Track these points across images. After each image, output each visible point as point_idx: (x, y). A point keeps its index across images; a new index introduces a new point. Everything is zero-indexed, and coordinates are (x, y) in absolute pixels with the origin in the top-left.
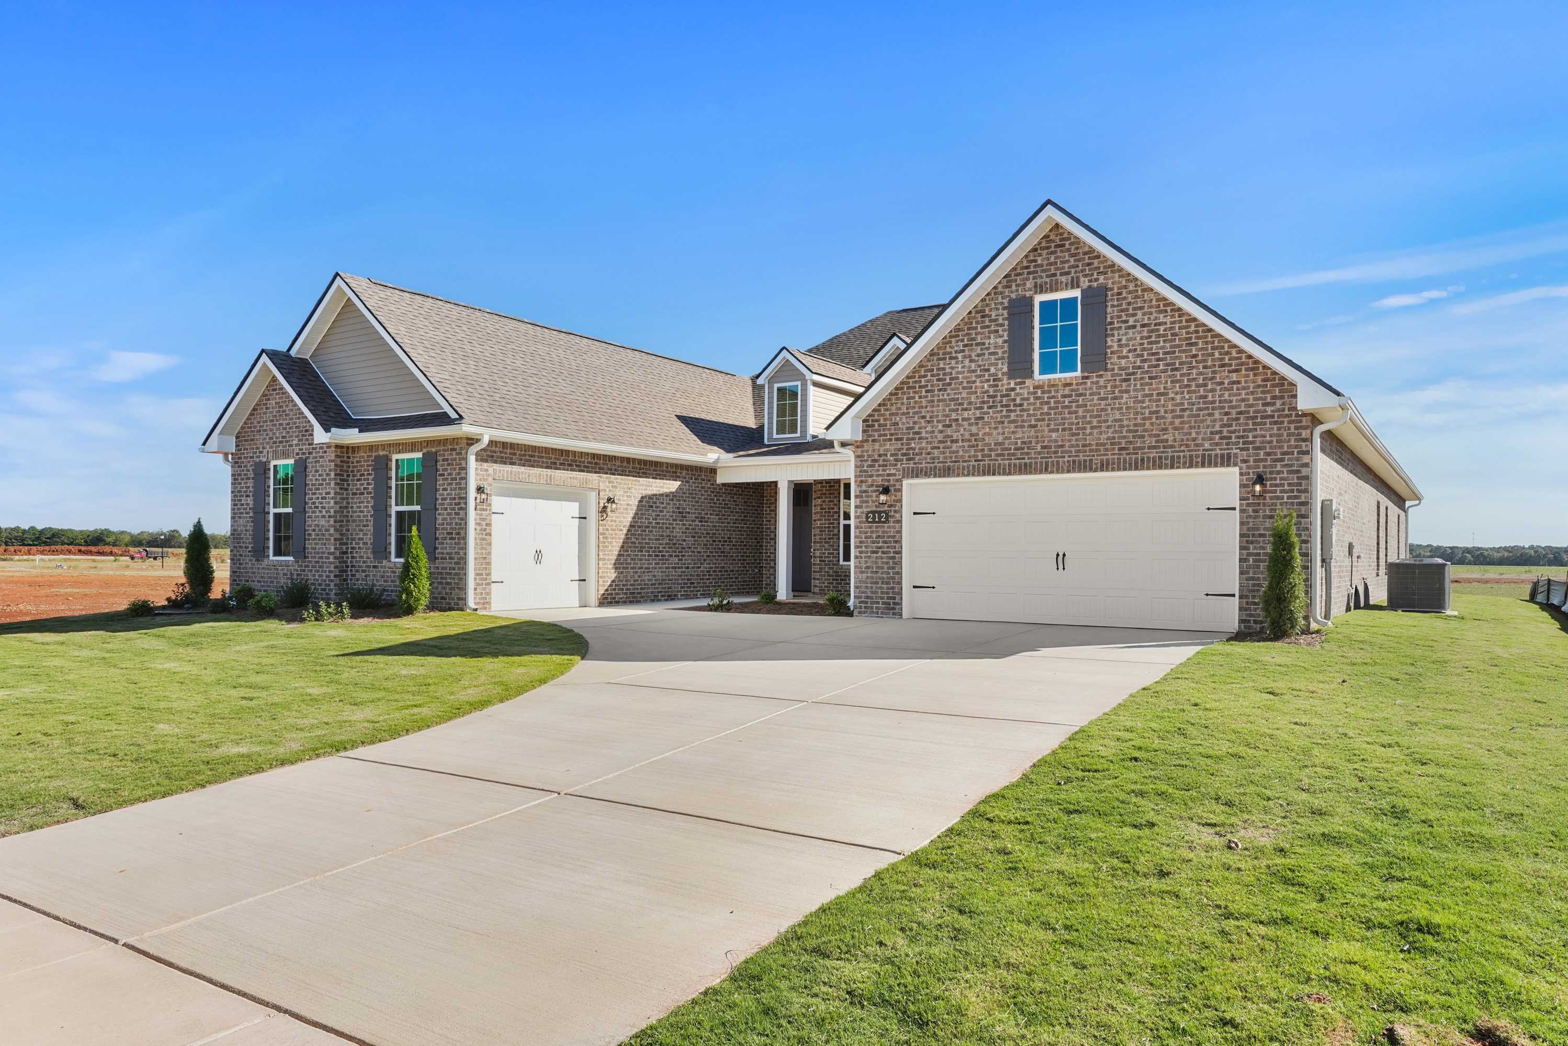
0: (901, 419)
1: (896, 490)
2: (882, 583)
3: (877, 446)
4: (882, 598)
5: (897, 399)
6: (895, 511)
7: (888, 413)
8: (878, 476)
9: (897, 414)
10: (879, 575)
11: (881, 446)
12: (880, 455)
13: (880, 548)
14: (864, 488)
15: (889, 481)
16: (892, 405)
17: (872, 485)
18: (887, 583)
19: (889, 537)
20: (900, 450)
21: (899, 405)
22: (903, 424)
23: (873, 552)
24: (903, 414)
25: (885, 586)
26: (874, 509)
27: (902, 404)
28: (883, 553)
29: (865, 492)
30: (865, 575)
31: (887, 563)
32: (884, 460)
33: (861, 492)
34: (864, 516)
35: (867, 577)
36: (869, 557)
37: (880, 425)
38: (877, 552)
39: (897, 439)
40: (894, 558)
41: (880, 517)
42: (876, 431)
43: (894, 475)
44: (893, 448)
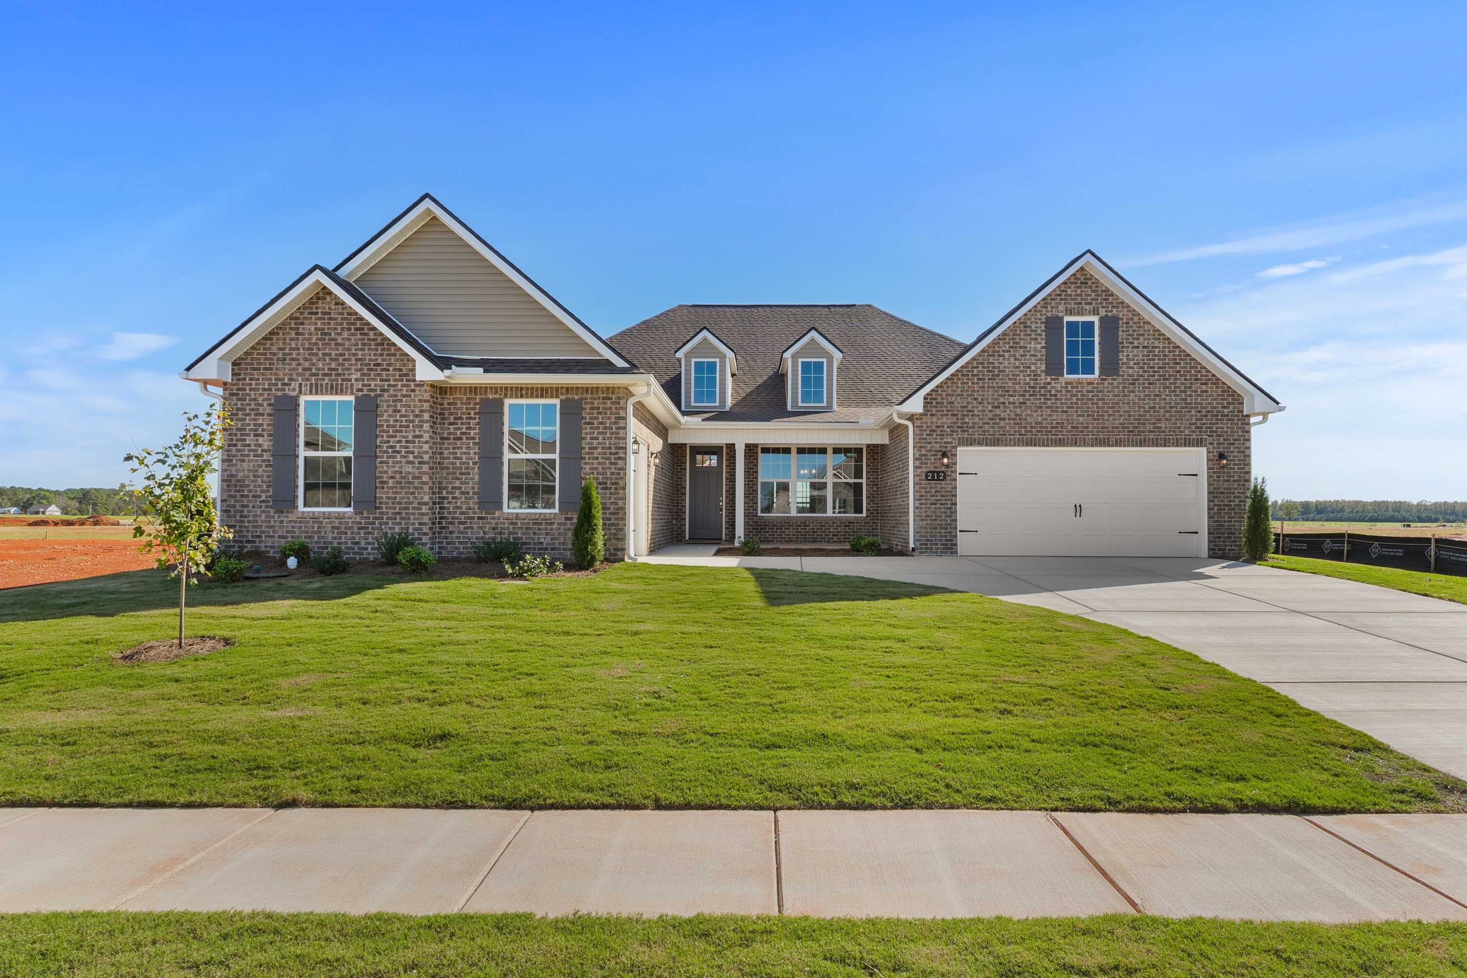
0: (956, 399)
1: (952, 455)
2: (941, 528)
3: (935, 419)
4: (940, 540)
5: (953, 383)
6: (952, 472)
7: (944, 394)
8: (936, 443)
9: (953, 395)
10: (938, 522)
11: (938, 419)
12: (938, 427)
13: (939, 500)
14: (923, 452)
15: (946, 447)
16: (948, 387)
17: (931, 451)
18: (945, 529)
19: (946, 492)
20: (955, 423)
21: (954, 388)
22: (958, 403)
23: (933, 504)
24: (958, 395)
25: (943, 531)
26: (933, 469)
27: (957, 387)
28: (941, 504)
29: (924, 455)
30: (925, 523)
31: (945, 512)
32: (941, 431)
33: (920, 455)
34: (924, 474)
35: (927, 524)
36: (929, 508)
37: (937, 403)
38: (936, 504)
39: (953, 415)
40: (951, 508)
41: (939, 476)
42: (934, 407)
43: (951, 443)
44: (949, 421)
